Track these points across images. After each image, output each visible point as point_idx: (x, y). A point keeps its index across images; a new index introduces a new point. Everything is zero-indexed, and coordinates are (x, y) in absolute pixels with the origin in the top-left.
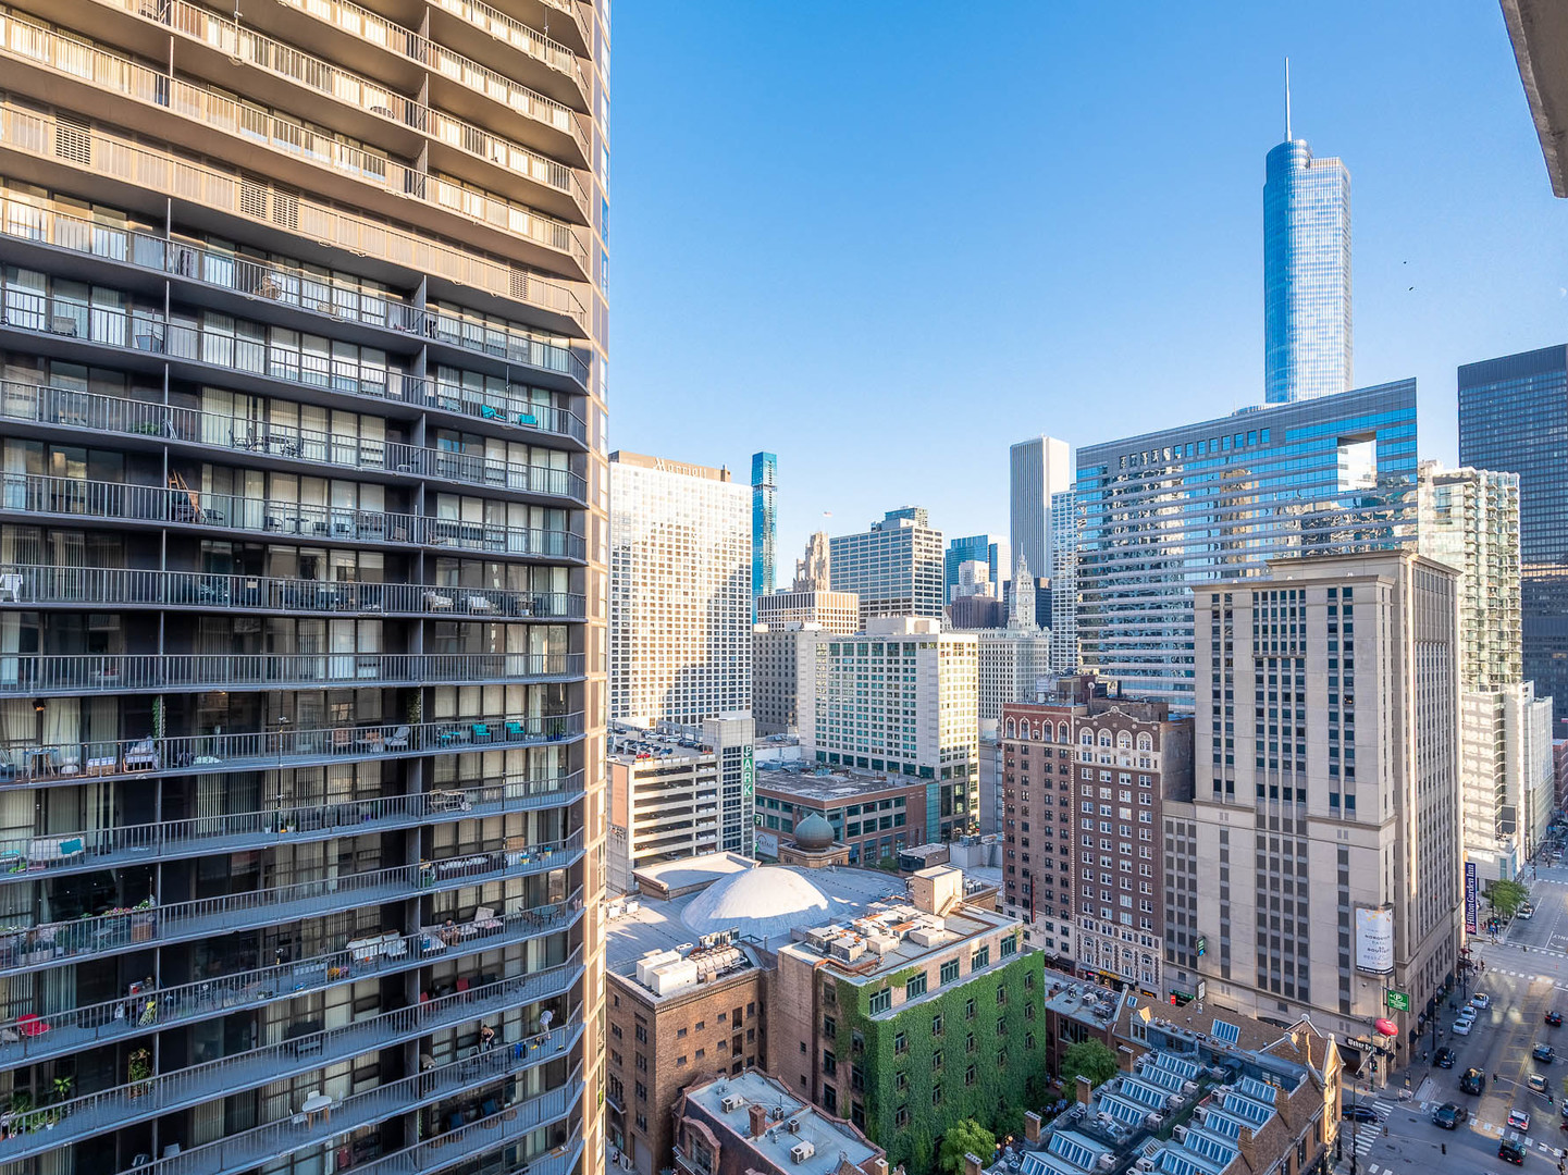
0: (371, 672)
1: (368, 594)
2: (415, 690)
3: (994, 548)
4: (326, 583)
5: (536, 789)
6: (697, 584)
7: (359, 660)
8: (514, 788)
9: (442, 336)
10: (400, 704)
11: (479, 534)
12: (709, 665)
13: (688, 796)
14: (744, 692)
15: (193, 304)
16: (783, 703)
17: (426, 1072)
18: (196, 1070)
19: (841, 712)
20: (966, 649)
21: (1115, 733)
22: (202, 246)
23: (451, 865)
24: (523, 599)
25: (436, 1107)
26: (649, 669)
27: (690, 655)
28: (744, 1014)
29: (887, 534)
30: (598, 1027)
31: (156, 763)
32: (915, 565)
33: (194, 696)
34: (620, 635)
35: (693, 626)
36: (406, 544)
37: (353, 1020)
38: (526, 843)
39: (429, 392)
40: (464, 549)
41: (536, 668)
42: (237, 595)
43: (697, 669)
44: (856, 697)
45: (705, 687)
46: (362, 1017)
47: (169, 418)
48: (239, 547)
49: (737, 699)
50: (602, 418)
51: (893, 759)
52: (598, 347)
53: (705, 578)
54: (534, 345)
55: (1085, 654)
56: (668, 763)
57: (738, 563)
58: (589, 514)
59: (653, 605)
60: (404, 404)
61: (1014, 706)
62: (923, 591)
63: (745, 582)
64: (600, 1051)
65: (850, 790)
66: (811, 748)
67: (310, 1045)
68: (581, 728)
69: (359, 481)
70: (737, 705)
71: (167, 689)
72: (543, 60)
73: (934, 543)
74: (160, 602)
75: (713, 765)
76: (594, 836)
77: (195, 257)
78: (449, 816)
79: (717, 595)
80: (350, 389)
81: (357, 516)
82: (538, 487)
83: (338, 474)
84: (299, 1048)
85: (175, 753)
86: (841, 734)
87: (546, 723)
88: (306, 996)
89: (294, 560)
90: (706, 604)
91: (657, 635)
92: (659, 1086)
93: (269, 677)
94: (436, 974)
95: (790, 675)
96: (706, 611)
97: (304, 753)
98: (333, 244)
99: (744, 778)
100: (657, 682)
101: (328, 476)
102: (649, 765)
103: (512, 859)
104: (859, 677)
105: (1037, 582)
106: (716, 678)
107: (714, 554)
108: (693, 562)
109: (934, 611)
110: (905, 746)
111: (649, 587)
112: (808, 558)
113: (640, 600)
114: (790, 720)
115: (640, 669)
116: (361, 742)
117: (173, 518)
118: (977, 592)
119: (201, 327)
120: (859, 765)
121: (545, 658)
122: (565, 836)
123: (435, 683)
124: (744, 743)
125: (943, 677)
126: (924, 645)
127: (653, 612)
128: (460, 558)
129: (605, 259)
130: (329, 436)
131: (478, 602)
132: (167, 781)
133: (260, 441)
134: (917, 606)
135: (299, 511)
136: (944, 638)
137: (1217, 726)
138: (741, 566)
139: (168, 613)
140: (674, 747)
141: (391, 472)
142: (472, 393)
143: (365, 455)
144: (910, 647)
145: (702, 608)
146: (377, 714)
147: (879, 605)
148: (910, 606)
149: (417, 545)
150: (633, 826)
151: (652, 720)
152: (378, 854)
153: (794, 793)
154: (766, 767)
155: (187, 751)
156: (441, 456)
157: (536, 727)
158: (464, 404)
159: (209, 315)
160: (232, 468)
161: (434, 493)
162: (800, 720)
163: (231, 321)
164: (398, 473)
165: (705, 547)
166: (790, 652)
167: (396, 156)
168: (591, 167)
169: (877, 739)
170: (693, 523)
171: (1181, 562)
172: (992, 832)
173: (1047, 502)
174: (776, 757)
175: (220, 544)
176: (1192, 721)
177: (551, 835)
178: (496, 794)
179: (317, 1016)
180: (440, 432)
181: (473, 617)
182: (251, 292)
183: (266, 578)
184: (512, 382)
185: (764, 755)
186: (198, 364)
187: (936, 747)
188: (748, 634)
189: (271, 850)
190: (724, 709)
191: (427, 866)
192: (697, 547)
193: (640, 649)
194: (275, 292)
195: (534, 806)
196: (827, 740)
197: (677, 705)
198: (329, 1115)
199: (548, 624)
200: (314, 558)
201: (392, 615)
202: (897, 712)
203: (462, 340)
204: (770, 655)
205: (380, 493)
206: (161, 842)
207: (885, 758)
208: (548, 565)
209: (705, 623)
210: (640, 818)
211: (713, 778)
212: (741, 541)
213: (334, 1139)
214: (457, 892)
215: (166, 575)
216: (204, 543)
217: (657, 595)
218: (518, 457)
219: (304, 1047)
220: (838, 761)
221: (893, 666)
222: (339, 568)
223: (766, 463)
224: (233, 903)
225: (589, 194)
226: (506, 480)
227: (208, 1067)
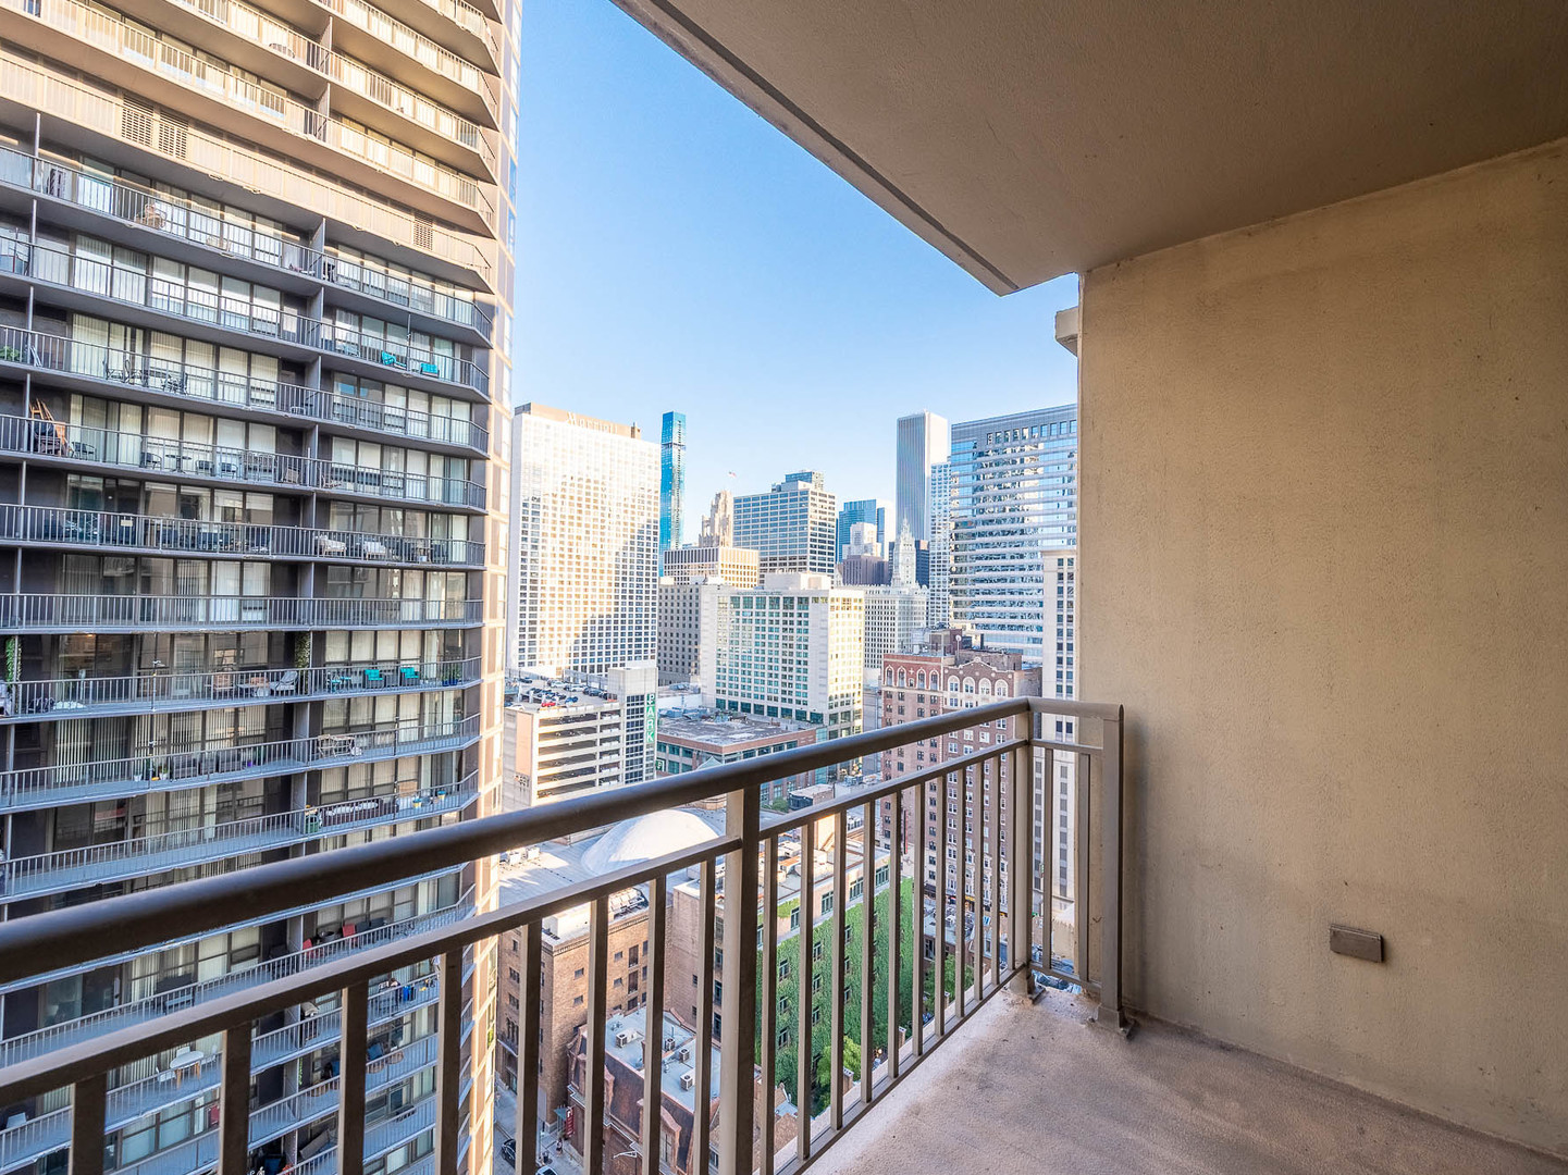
0: (258, 616)
1: (257, 536)
2: (303, 634)
3: (880, 512)
4: (209, 522)
5: (429, 734)
6: (606, 537)
7: (244, 603)
8: (407, 733)
9: (341, 280)
10: (288, 647)
11: (377, 480)
12: (616, 616)
13: (592, 743)
14: (650, 643)
15: (63, 226)
16: (686, 653)
17: (308, 1020)
18: (47, 1033)
19: (740, 662)
20: (853, 604)
21: (977, 680)
22: (77, 167)
23: (338, 811)
24: (420, 545)
25: (318, 1055)
26: (557, 619)
27: (597, 606)
28: (640, 951)
29: (786, 495)
30: (489, 966)
31: (9, 708)
32: (810, 525)
33: (55, 638)
34: (528, 585)
35: (601, 578)
36: (298, 487)
37: (229, 971)
38: (419, 787)
39: (326, 334)
40: (359, 494)
41: (432, 614)
42: (108, 533)
43: (605, 619)
44: (753, 647)
45: (612, 638)
46: (238, 968)
47: (33, 344)
48: (111, 483)
49: (643, 649)
50: (506, 371)
51: (787, 705)
52: (503, 302)
53: (614, 531)
54: (437, 296)
55: (956, 610)
56: (573, 710)
57: (646, 517)
58: (489, 465)
59: (562, 556)
60: (300, 346)
61: (893, 657)
62: (817, 550)
63: (652, 536)
64: (491, 990)
65: (746, 735)
66: (711, 697)
67: (180, 1000)
68: (477, 673)
69: (247, 421)
70: (643, 655)
71: (24, 630)
72: (452, 18)
73: (828, 505)
74: (17, 538)
75: (617, 712)
76: (489, 779)
77: (68, 176)
78: (340, 761)
79: (625, 548)
80: (241, 326)
81: (245, 455)
82: (438, 435)
83: (223, 413)
84: (168, 1004)
85: (31, 697)
86: (740, 683)
87: (442, 670)
88: (177, 949)
89: (173, 499)
90: (614, 556)
91: (566, 586)
92: (556, 1026)
93: (142, 619)
94: (321, 921)
95: (693, 626)
96: (614, 563)
97: (181, 697)
98: (224, 178)
99: (646, 725)
100: (564, 632)
101: (214, 415)
102: (555, 713)
103: (403, 803)
104: (757, 629)
105: (917, 544)
106: (623, 628)
107: (623, 508)
108: (603, 515)
109: (827, 568)
110: (798, 694)
111: (558, 539)
112: (713, 516)
113: (549, 551)
114: (693, 670)
115: (547, 619)
116: (244, 686)
117: (36, 450)
118: (866, 551)
119: (73, 251)
120: (756, 712)
121: (443, 604)
122: (459, 779)
123: (324, 628)
124: (648, 692)
125: (832, 631)
126: (816, 600)
127: (562, 563)
128: (355, 503)
129: (512, 216)
130: (217, 373)
131: (374, 547)
132: (20, 728)
133: (138, 374)
134: (811, 563)
135: (180, 448)
136: (833, 594)
137: (1059, 675)
138: (649, 521)
139: (27, 551)
140: (579, 695)
141: (283, 414)
142: (373, 338)
143: (255, 395)
144: (803, 601)
145: (610, 560)
146: (263, 659)
147: (778, 562)
148: (805, 563)
149: (309, 488)
150: (537, 773)
151: (559, 669)
152: (260, 801)
153: (695, 739)
154: (670, 715)
155: (46, 696)
156: (337, 400)
157: (432, 672)
158: (362, 350)
159: (81, 239)
160: (105, 401)
161: (327, 437)
162: (702, 669)
163: (108, 248)
164: (290, 415)
165: (615, 501)
166: (694, 605)
167: (295, 95)
168: (499, 127)
169: (773, 687)
170: (604, 477)
171: (1036, 529)
172: (872, 772)
173: (928, 472)
174: (678, 705)
175: (91, 480)
176: (1040, 670)
177: (445, 779)
178: (388, 739)
179: (191, 969)
180: (337, 376)
181: (368, 562)
182: (132, 219)
183: (141, 516)
184: (414, 330)
185: (668, 702)
186: (67, 289)
187: (825, 694)
188: (655, 586)
189: (142, 799)
190: (629, 659)
191: (313, 812)
192: (607, 500)
193: (548, 599)
194: (159, 221)
195: (427, 750)
196: (727, 689)
197: (584, 654)
198: (200, 1071)
199: (447, 570)
200: (197, 498)
201: (280, 557)
202: (791, 662)
203: (362, 285)
204: (675, 608)
205: (271, 434)
206: (12, 793)
207: (779, 705)
208: (448, 513)
209: (614, 575)
210: (543, 765)
211: (617, 725)
212: (650, 497)
213: (205, 1095)
214: (345, 836)
215: (26, 510)
216: (71, 478)
217: (566, 546)
218: (418, 404)
219: (174, 1002)
220: (736, 709)
221: (788, 619)
222: (226, 509)
223: (675, 422)
224: (95, 855)
225: (496, 149)
226: (405, 428)
227: (61, 1029)
